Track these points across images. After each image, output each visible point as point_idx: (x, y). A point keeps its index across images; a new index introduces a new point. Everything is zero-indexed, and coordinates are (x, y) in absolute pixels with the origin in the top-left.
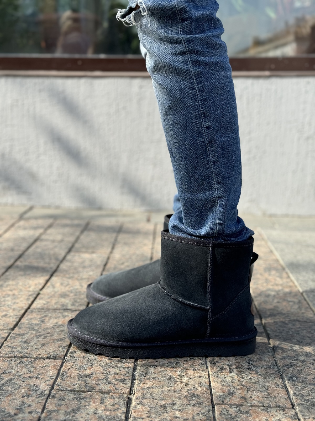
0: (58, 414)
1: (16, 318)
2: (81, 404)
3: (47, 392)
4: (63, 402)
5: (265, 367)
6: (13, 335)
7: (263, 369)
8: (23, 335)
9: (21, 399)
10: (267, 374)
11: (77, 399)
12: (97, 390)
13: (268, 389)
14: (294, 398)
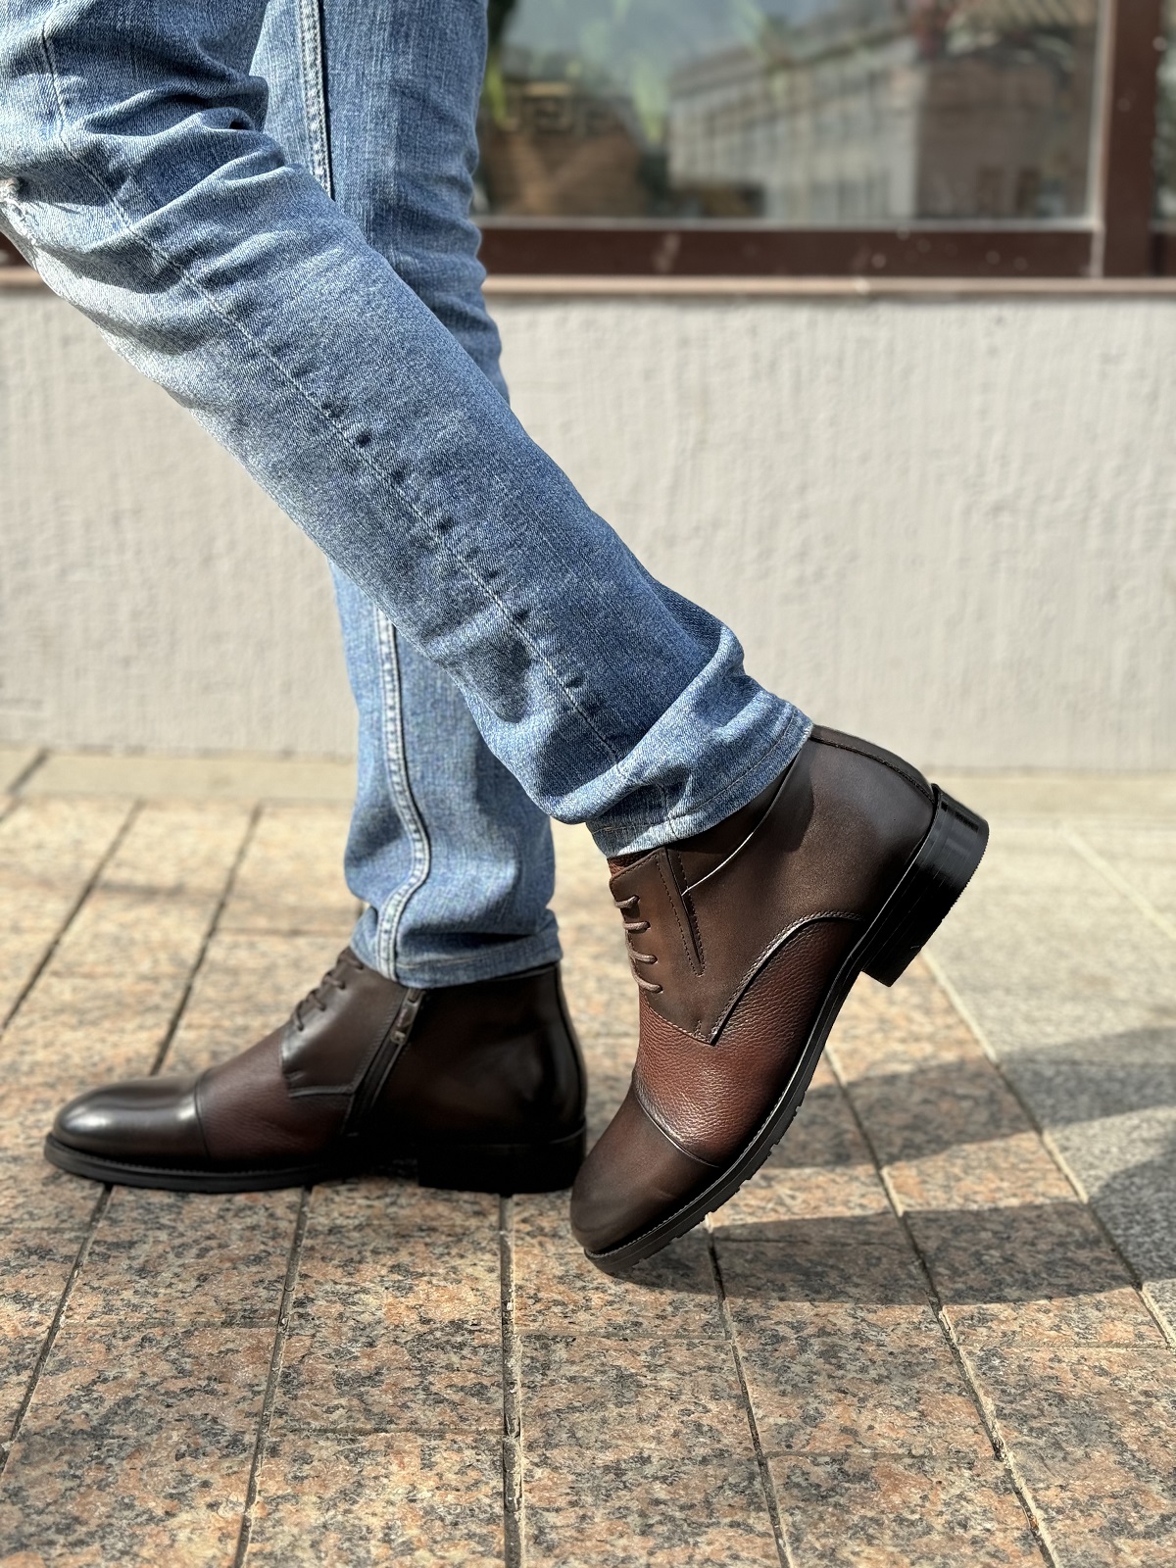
0: (298, 1507)
2: (364, 1473)
3: (249, 1438)
4: (306, 1467)
5: (904, 1326)
6: (97, 1249)
7: (899, 1332)
8: (130, 1248)
9: (176, 1465)
10: (913, 1351)
11: (347, 1457)
12: (403, 1423)
13: (920, 1399)
14: (997, 1426)
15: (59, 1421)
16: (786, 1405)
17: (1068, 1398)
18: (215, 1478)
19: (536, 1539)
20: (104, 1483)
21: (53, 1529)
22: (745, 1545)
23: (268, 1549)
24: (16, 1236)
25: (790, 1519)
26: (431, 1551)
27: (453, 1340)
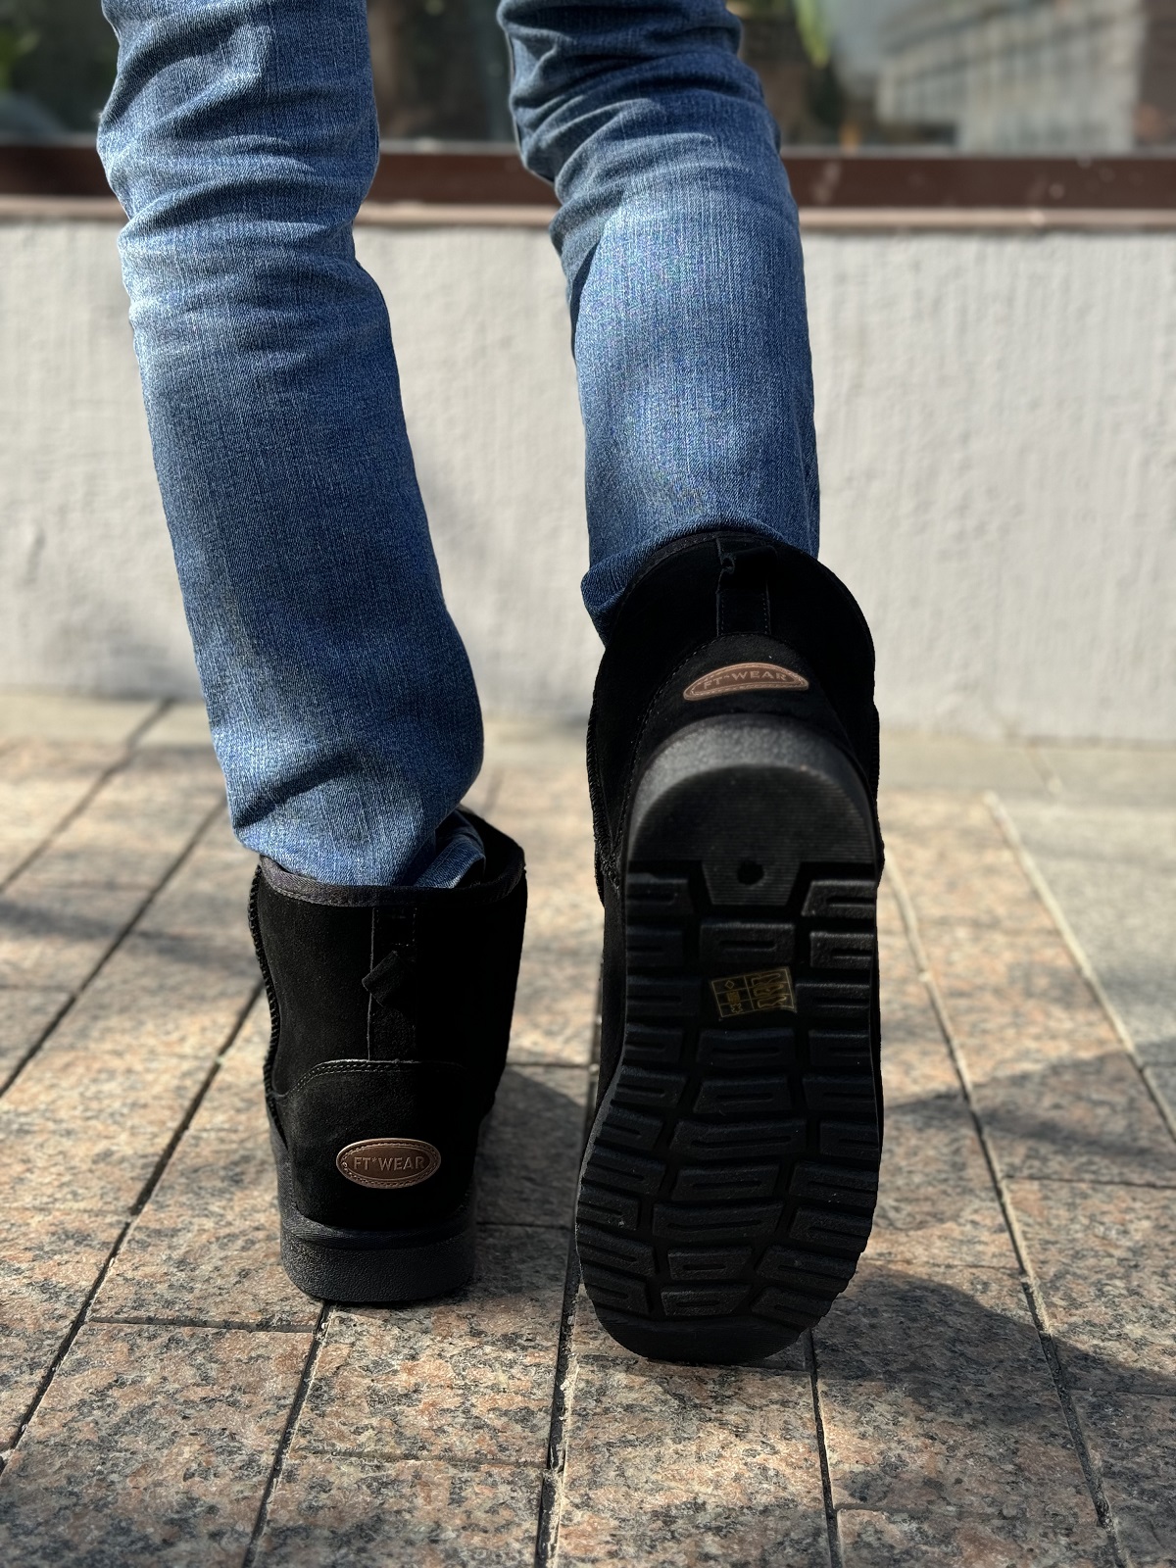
0: (308, 1541)
1: (144, 1167)
2: (386, 1506)
3: (267, 1459)
4: (324, 1496)
5: (1008, 1364)
6: (139, 1236)
7: (1001, 1372)
8: (172, 1236)
9: (182, 1485)
11: (369, 1487)
12: (436, 1450)
13: (1018, 1449)
15: (65, 1429)
16: (865, 1449)
20: (101, 1503)
21: (39, 1554)
24: (55, 1218)
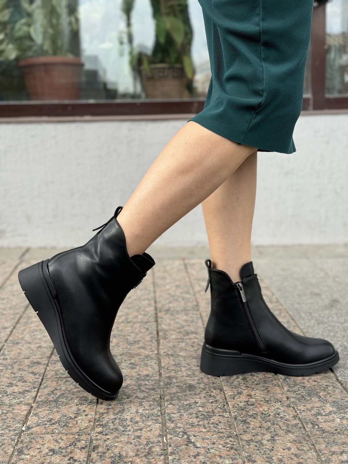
0: (108, 415)
2: (125, 407)
4: (110, 406)
9: (76, 407)
10: (266, 378)
13: (268, 388)
14: (288, 393)
15: (46, 399)
16: (233, 390)
17: (306, 387)
18: (87, 409)
19: (169, 420)
20: (58, 411)
21: (46, 421)
22: (223, 420)
23: (101, 423)
24: (31, 360)
25: (234, 414)
26: (143, 423)
27: (146, 379)
